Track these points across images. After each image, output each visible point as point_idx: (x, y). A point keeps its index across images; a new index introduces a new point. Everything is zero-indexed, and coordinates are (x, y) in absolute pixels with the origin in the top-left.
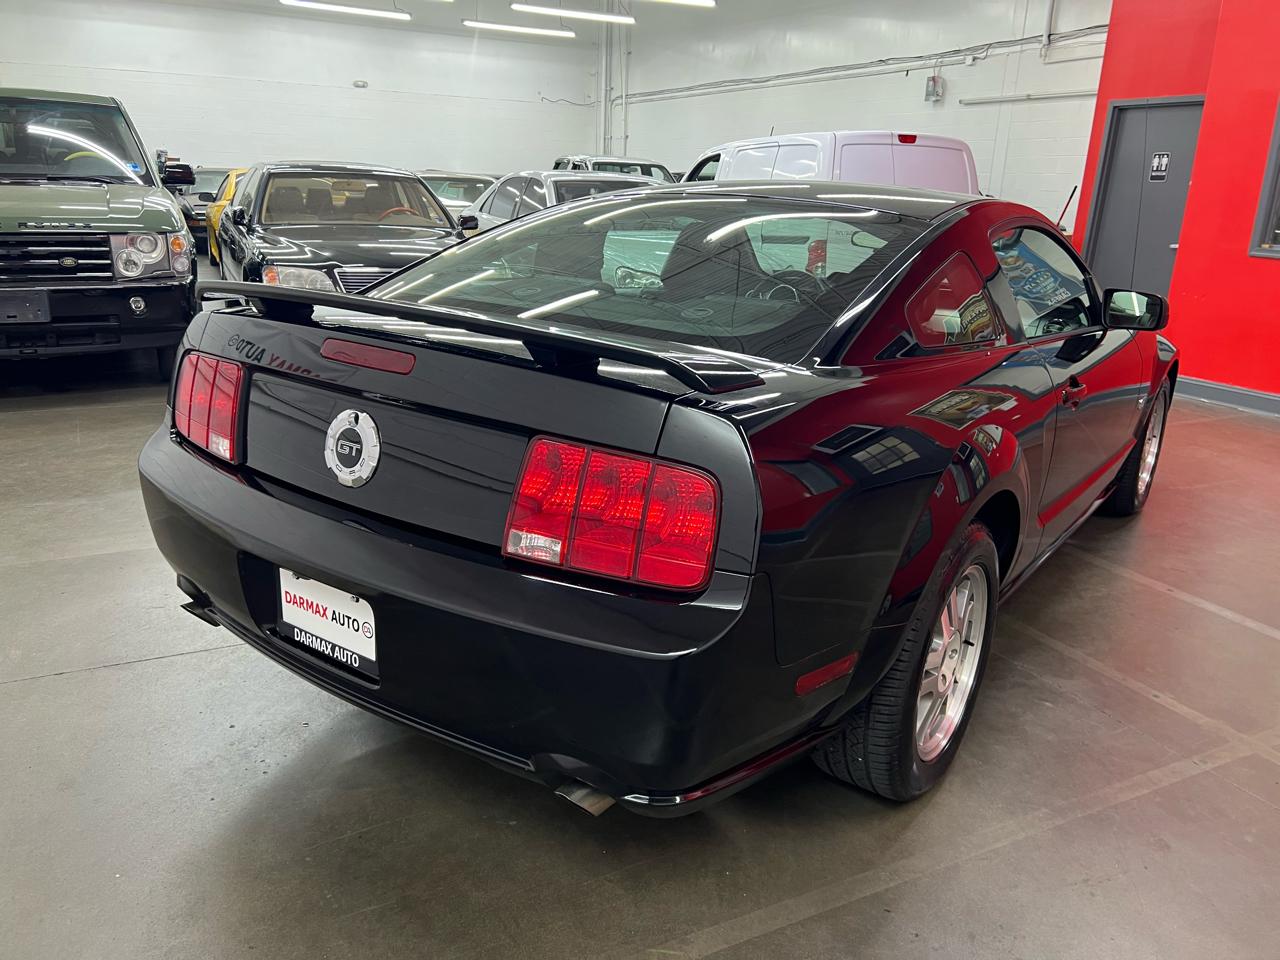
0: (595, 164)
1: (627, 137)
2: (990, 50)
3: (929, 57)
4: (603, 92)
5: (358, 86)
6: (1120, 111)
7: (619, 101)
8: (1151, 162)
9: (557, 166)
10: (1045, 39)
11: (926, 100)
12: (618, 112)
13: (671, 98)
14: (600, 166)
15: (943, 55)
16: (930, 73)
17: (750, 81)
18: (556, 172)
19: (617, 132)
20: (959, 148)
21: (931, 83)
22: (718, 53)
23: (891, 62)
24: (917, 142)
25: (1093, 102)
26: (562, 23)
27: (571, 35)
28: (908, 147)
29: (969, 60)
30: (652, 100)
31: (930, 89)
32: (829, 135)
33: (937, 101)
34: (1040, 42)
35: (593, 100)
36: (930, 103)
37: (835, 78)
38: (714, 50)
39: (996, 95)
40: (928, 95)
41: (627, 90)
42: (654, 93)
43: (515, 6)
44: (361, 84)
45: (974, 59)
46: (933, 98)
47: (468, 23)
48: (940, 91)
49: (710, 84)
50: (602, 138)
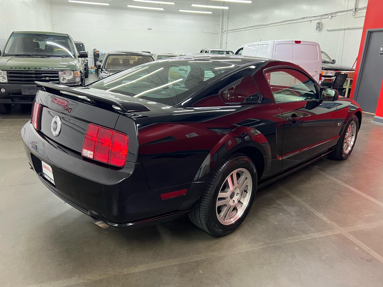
0: (211, 51)
1: (227, 43)
2: (337, 14)
3: (318, 16)
4: (220, 30)
5: (149, 30)
6: (370, 33)
7: (225, 32)
8: (380, 49)
9: (201, 52)
10: (354, 10)
11: (316, 30)
12: (225, 36)
13: (240, 31)
14: (213, 52)
15: (322, 16)
16: (318, 21)
17: (263, 25)
19: (224, 42)
20: (316, 45)
21: (318, 24)
22: (254, 16)
23: (305, 18)
24: (301, 43)
25: (362, 30)
26: (208, 10)
27: (211, 13)
28: (298, 45)
29: (330, 17)
30: (234, 32)
31: (317, 26)
33: (320, 30)
34: (352, 11)
35: (217, 32)
36: (318, 31)
37: (288, 24)
38: (253, 16)
39: (339, 28)
40: (317, 28)
41: (227, 29)
42: (235, 30)
43: (193, 5)
44: (150, 29)
45: (332, 17)
46: (318, 29)
47: (180, 10)
48: (321, 27)
49: (251, 27)
50: (220, 44)
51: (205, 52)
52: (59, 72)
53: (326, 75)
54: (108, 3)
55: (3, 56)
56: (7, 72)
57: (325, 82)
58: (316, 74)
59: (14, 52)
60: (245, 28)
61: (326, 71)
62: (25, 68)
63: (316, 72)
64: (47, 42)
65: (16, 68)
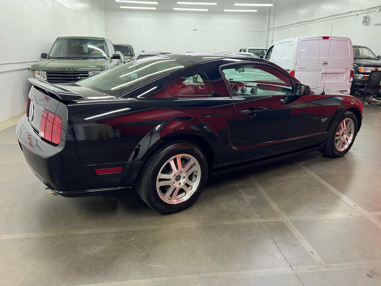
0: (249, 50)
1: (273, 41)
3: (365, 10)
4: (267, 28)
5: (194, 30)
7: (271, 30)
9: (240, 51)
11: (363, 24)
12: (271, 33)
13: (286, 28)
15: (369, 9)
16: (365, 15)
17: (309, 21)
19: (270, 39)
20: (346, 40)
21: (365, 18)
22: (300, 12)
23: (352, 12)
24: (329, 39)
26: (253, 8)
27: (256, 11)
28: (325, 40)
29: (378, 10)
30: (280, 29)
31: (364, 20)
32: (298, 38)
35: (264, 30)
37: (334, 19)
40: (363, 22)
41: (274, 26)
42: (281, 27)
43: (235, 4)
44: (195, 30)
45: (380, 10)
46: (365, 24)
47: (225, 10)
48: (368, 21)
49: (297, 23)
50: (266, 42)
51: (243, 50)
52: (89, 72)
53: (366, 72)
54: (155, 7)
55: (48, 59)
56: (46, 72)
57: (364, 79)
58: (346, 71)
59: (60, 55)
60: (291, 25)
61: (365, 68)
62: (61, 69)
63: (346, 68)
64: (88, 45)
65: (53, 69)
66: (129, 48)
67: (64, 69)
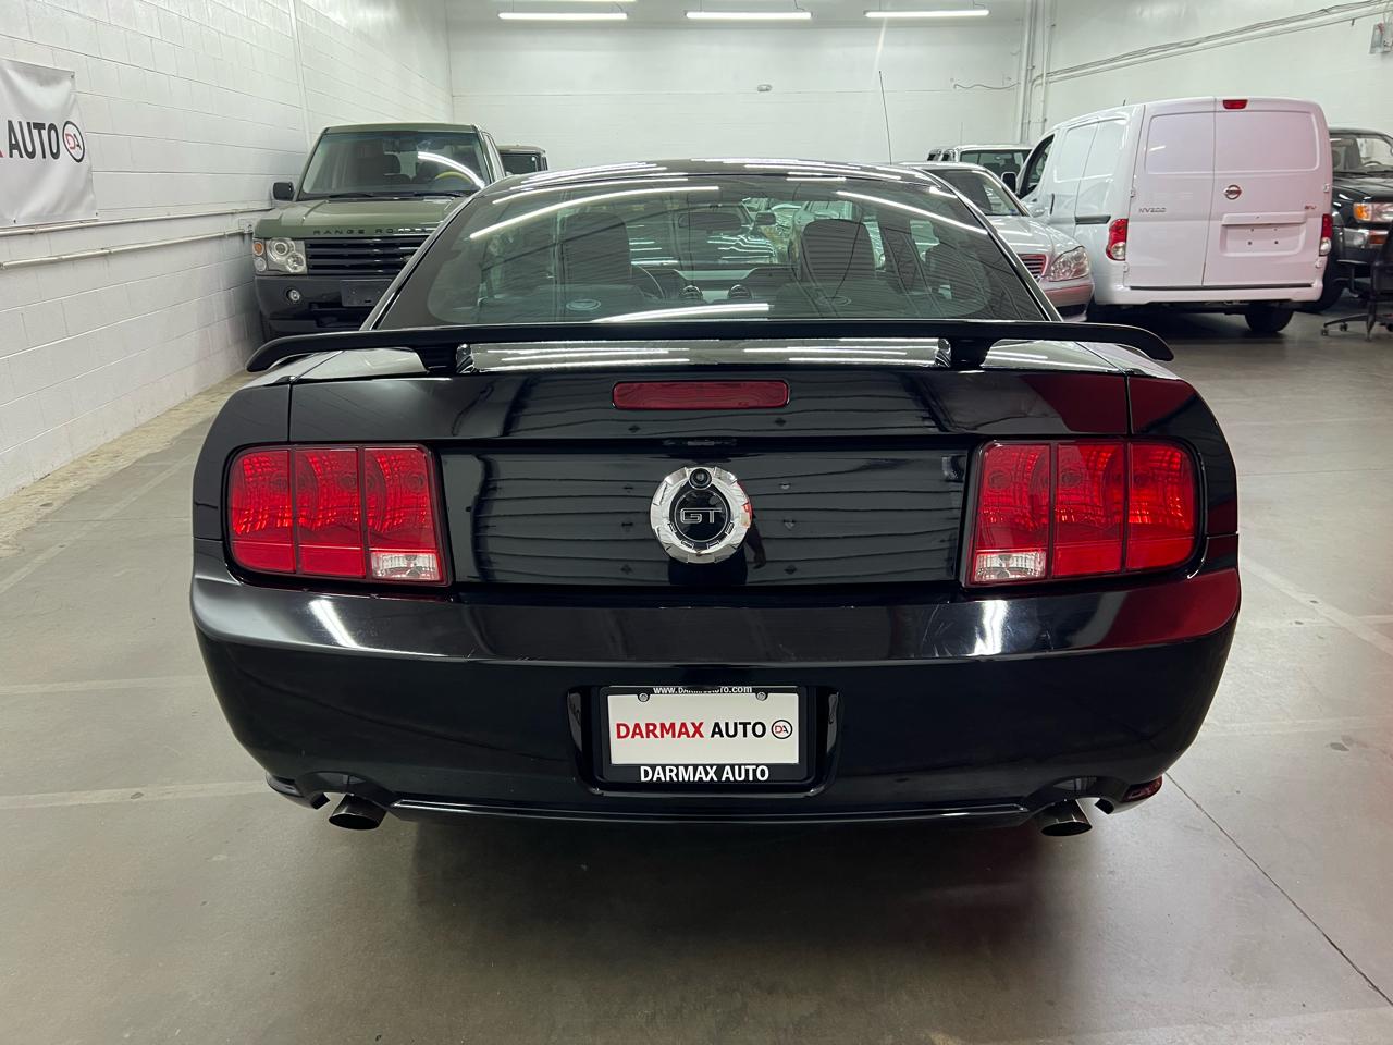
0: (963, 152)
1: (1045, 120)
3: (1379, 2)
4: (1023, 73)
5: (761, 91)
7: (1039, 81)
9: (931, 157)
11: (1372, 52)
12: (1038, 93)
13: (1094, 72)
16: (1379, 19)
17: (1179, 45)
18: (930, 163)
19: (1036, 116)
20: (1306, 110)
21: (1378, 32)
22: (1146, 13)
23: (1334, 11)
24: (1247, 108)
27: (985, 13)
28: (1235, 114)
30: (1073, 77)
31: (1377, 39)
32: (1137, 107)
33: (1385, 53)
35: (1014, 81)
36: (1377, 55)
37: (1270, 35)
38: (1141, 13)
40: (1373, 46)
41: (1048, 66)
42: (1076, 69)
44: (764, 87)
46: (1379, 50)
47: (870, 15)
48: (1389, 41)
49: (1135, 54)
50: (1020, 125)
51: (942, 156)
53: (1378, 219)
54: (622, 11)
55: (298, 200)
56: (306, 245)
57: (1372, 246)
58: (1306, 217)
59: (330, 186)
60: (1112, 60)
61: (1376, 205)
62: (352, 232)
63: (1307, 208)
64: (420, 153)
65: (328, 232)
66: (533, 159)
67: (361, 232)
